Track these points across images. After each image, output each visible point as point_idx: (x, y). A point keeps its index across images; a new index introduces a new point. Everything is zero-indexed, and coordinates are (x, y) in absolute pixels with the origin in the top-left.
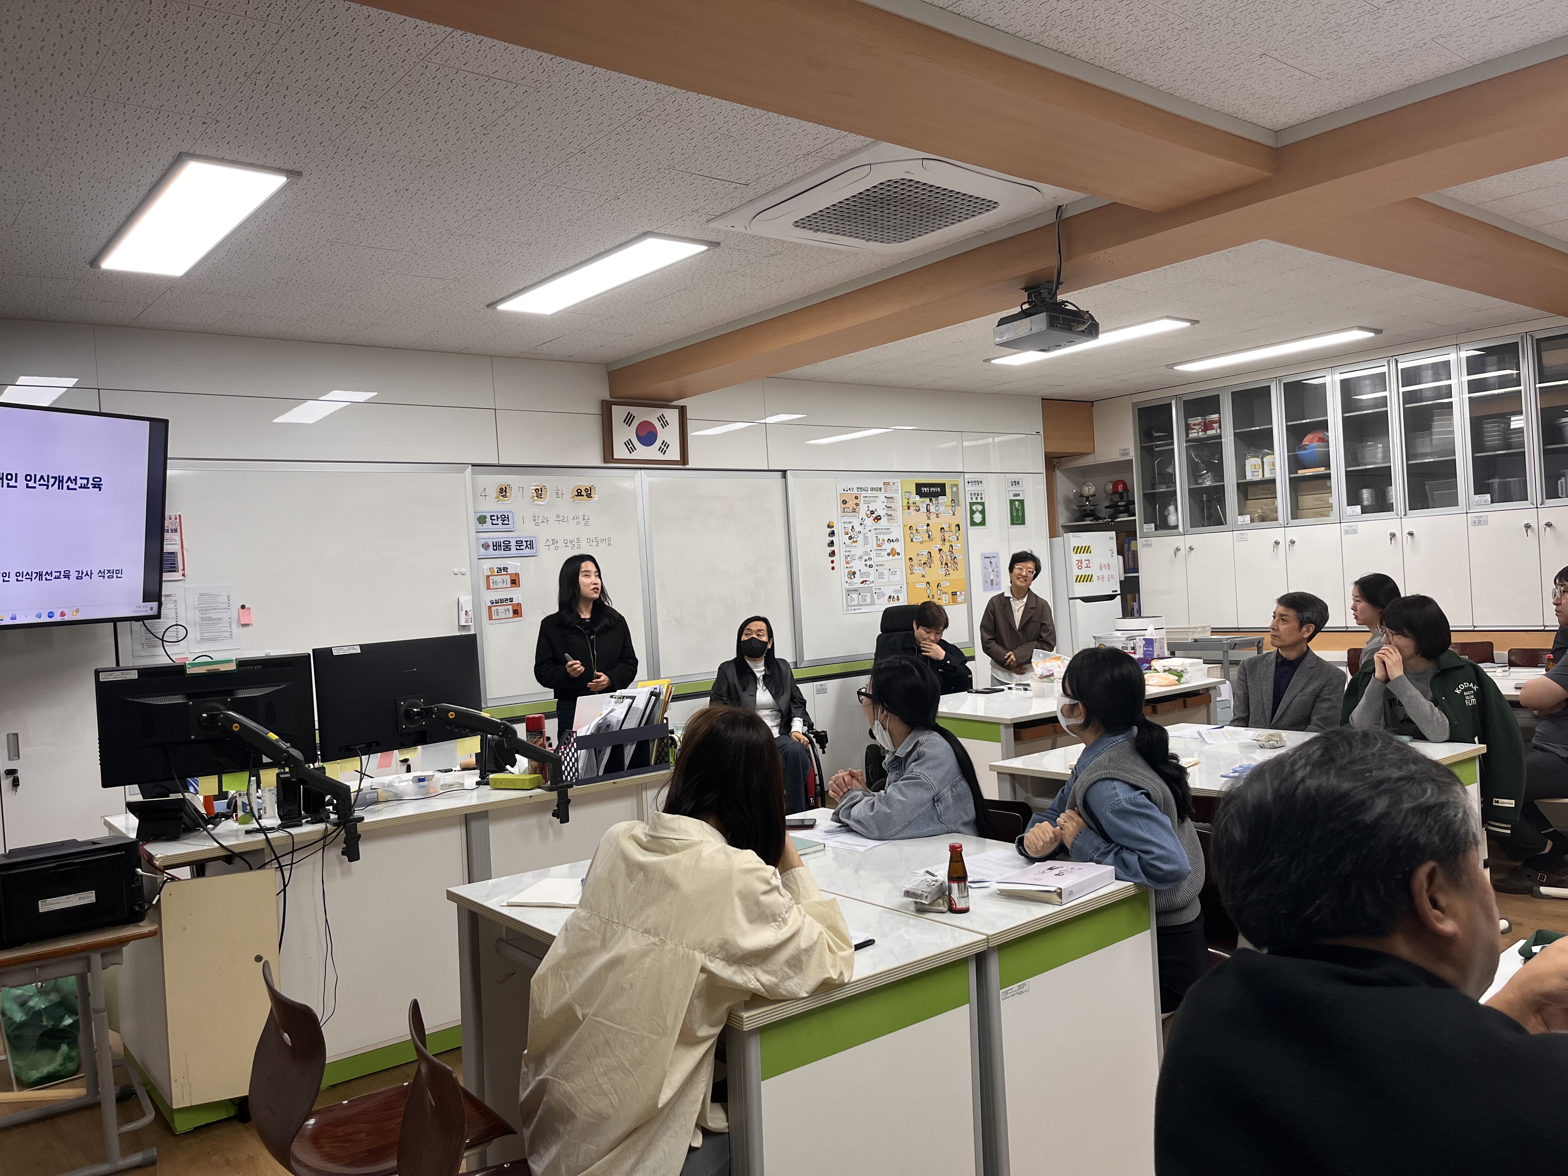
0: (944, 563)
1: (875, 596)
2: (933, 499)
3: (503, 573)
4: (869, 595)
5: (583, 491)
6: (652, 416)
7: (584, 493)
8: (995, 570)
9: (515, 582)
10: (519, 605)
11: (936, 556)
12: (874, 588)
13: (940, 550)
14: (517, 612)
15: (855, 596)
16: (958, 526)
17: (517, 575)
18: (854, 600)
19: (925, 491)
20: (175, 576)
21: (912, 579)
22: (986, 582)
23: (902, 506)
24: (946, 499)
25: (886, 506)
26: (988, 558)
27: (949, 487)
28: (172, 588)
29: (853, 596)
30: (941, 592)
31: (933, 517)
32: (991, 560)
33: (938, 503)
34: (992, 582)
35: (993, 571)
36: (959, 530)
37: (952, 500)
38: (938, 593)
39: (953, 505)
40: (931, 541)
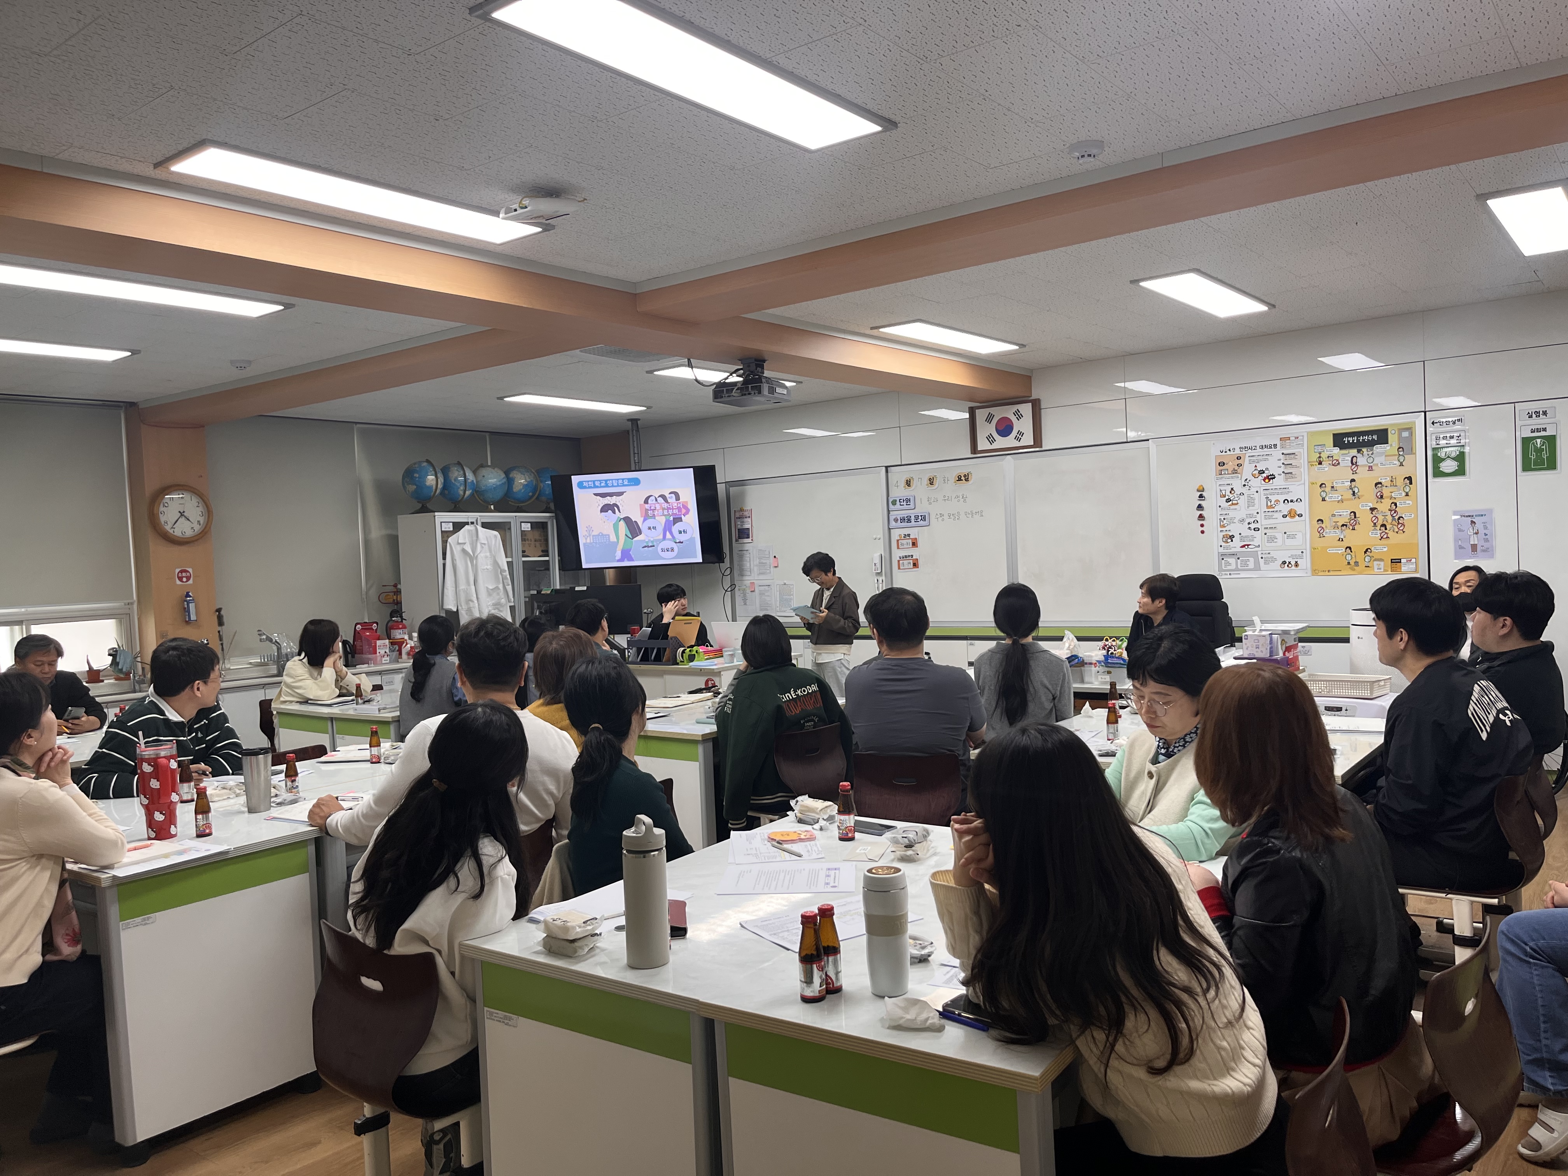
0: (1380, 522)
1: (1262, 561)
2: (1364, 450)
3: (907, 537)
4: (1252, 560)
5: (962, 476)
6: (1008, 412)
7: (963, 478)
8: (1482, 531)
9: (914, 544)
10: (917, 559)
11: (1365, 517)
12: (1259, 553)
13: (1372, 509)
14: (915, 565)
15: (1232, 560)
16: (1410, 479)
17: (916, 539)
18: (1230, 564)
19: (1348, 441)
20: (749, 540)
21: (1320, 543)
22: (1461, 547)
23: (1309, 462)
24: (1388, 448)
25: (1283, 464)
26: (1467, 516)
27: (1393, 432)
28: (747, 547)
29: (1229, 560)
30: (1373, 559)
31: (1362, 473)
32: (1474, 520)
33: (1372, 454)
34: (1474, 548)
35: (1477, 533)
36: (1411, 483)
37: (1399, 448)
38: (1366, 560)
39: (1401, 453)
40: (1357, 499)
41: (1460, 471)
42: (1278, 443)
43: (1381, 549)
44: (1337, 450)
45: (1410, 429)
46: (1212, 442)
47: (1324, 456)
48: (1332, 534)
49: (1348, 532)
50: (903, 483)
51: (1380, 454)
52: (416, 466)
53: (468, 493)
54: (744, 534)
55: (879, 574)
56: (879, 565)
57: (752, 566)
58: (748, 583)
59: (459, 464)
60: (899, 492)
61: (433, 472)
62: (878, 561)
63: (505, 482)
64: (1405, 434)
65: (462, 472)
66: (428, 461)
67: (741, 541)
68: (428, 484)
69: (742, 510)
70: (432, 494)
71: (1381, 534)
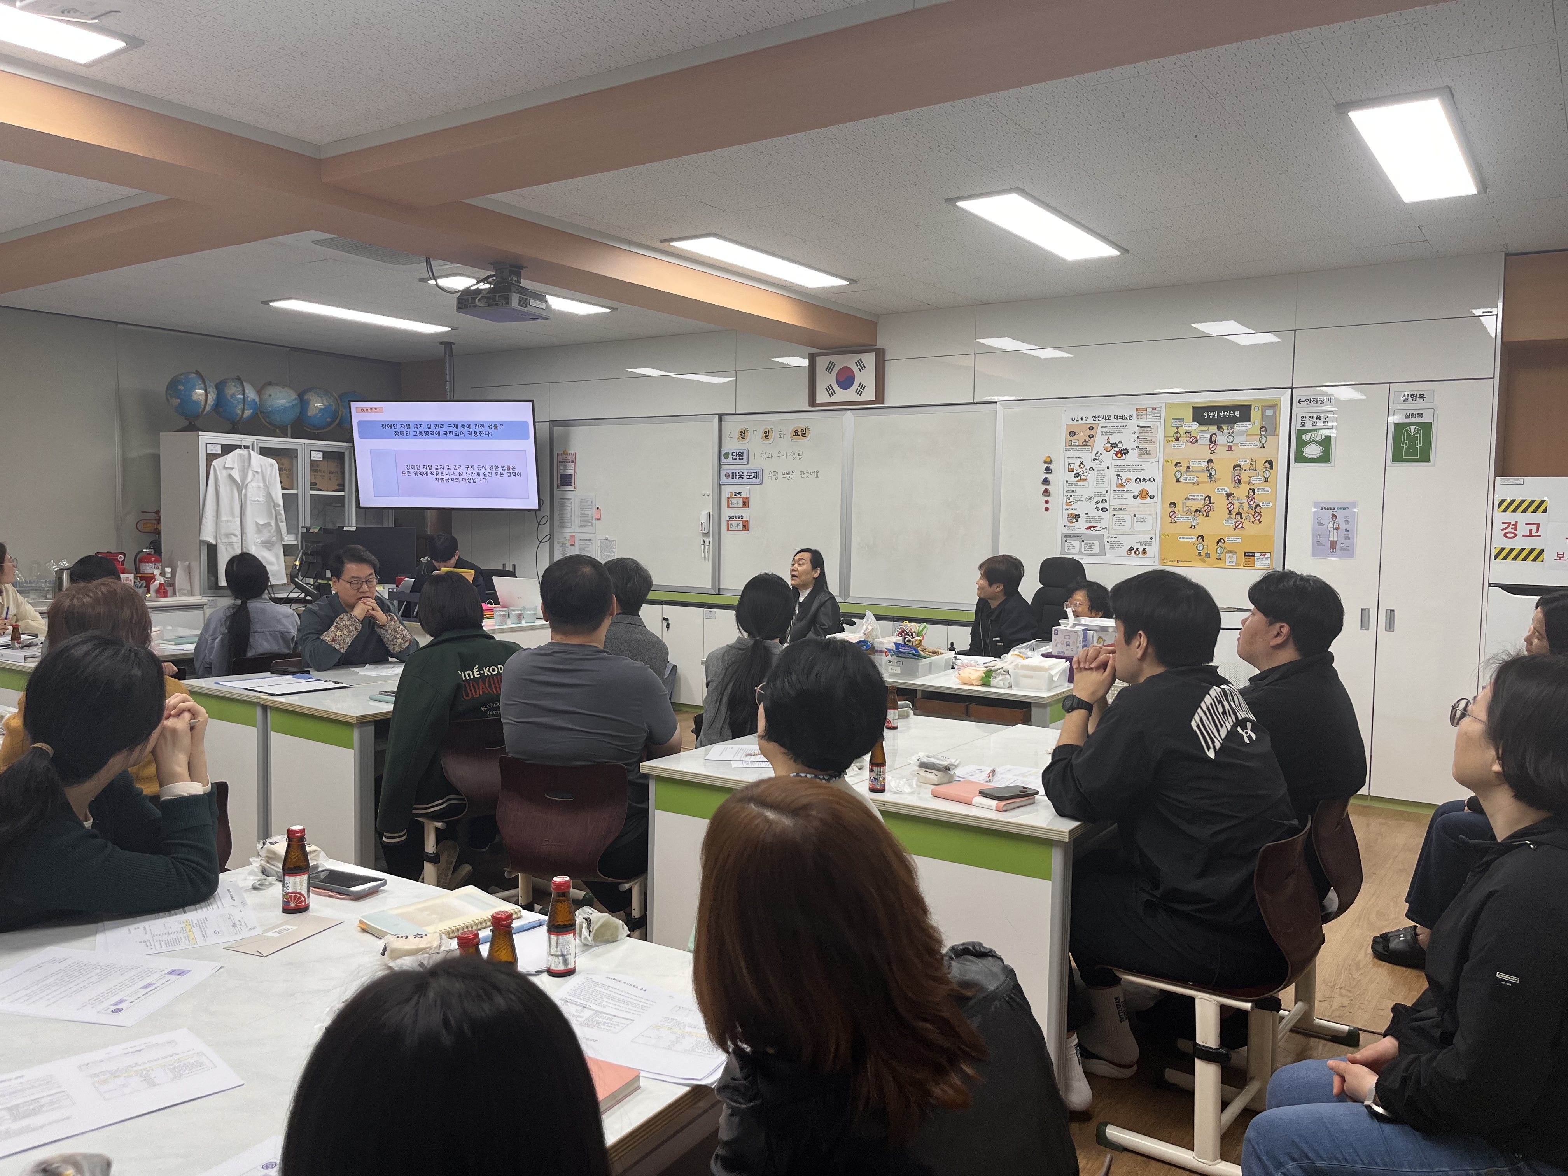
0: (1236, 510)
1: (1107, 546)
2: (1225, 427)
3: (738, 496)
4: (1097, 543)
5: (800, 431)
6: (850, 362)
7: (800, 433)
8: (1343, 526)
9: (745, 504)
10: (747, 521)
12: (1106, 536)
13: (1229, 495)
14: (745, 527)
15: (1076, 543)
16: (1270, 463)
17: (747, 498)
18: (1073, 547)
19: (1209, 416)
20: (571, 488)
21: (1171, 529)
22: (1319, 543)
23: (1165, 437)
24: (1250, 427)
25: (1138, 437)
26: (1328, 509)
27: (1257, 409)
28: (570, 495)
29: (1073, 542)
30: (1225, 550)
31: (1221, 451)
32: (1335, 513)
33: (1232, 433)
34: (1333, 544)
35: (1337, 529)
36: (1271, 468)
37: (1262, 427)
38: (1219, 552)
39: (1263, 433)
40: (1213, 483)
41: (1325, 458)
42: (1134, 413)
43: (1235, 540)
44: (1195, 426)
45: (1275, 407)
46: (1065, 408)
47: (1182, 431)
48: (1185, 521)
49: (1201, 518)
50: (736, 434)
51: (1241, 433)
52: (182, 377)
53: (248, 413)
54: (566, 480)
55: (706, 535)
56: (705, 525)
57: (573, 516)
58: (568, 536)
59: (239, 379)
60: (732, 444)
61: (202, 385)
62: (704, 520)
63: (296, 405)
64: (1269, 412)
65: (240, 389)
66: (197, 373)
67: (563, 488)
68: (195, 398)
69: (565, 453)
70: (201, 410)
71: (1236, 523)
